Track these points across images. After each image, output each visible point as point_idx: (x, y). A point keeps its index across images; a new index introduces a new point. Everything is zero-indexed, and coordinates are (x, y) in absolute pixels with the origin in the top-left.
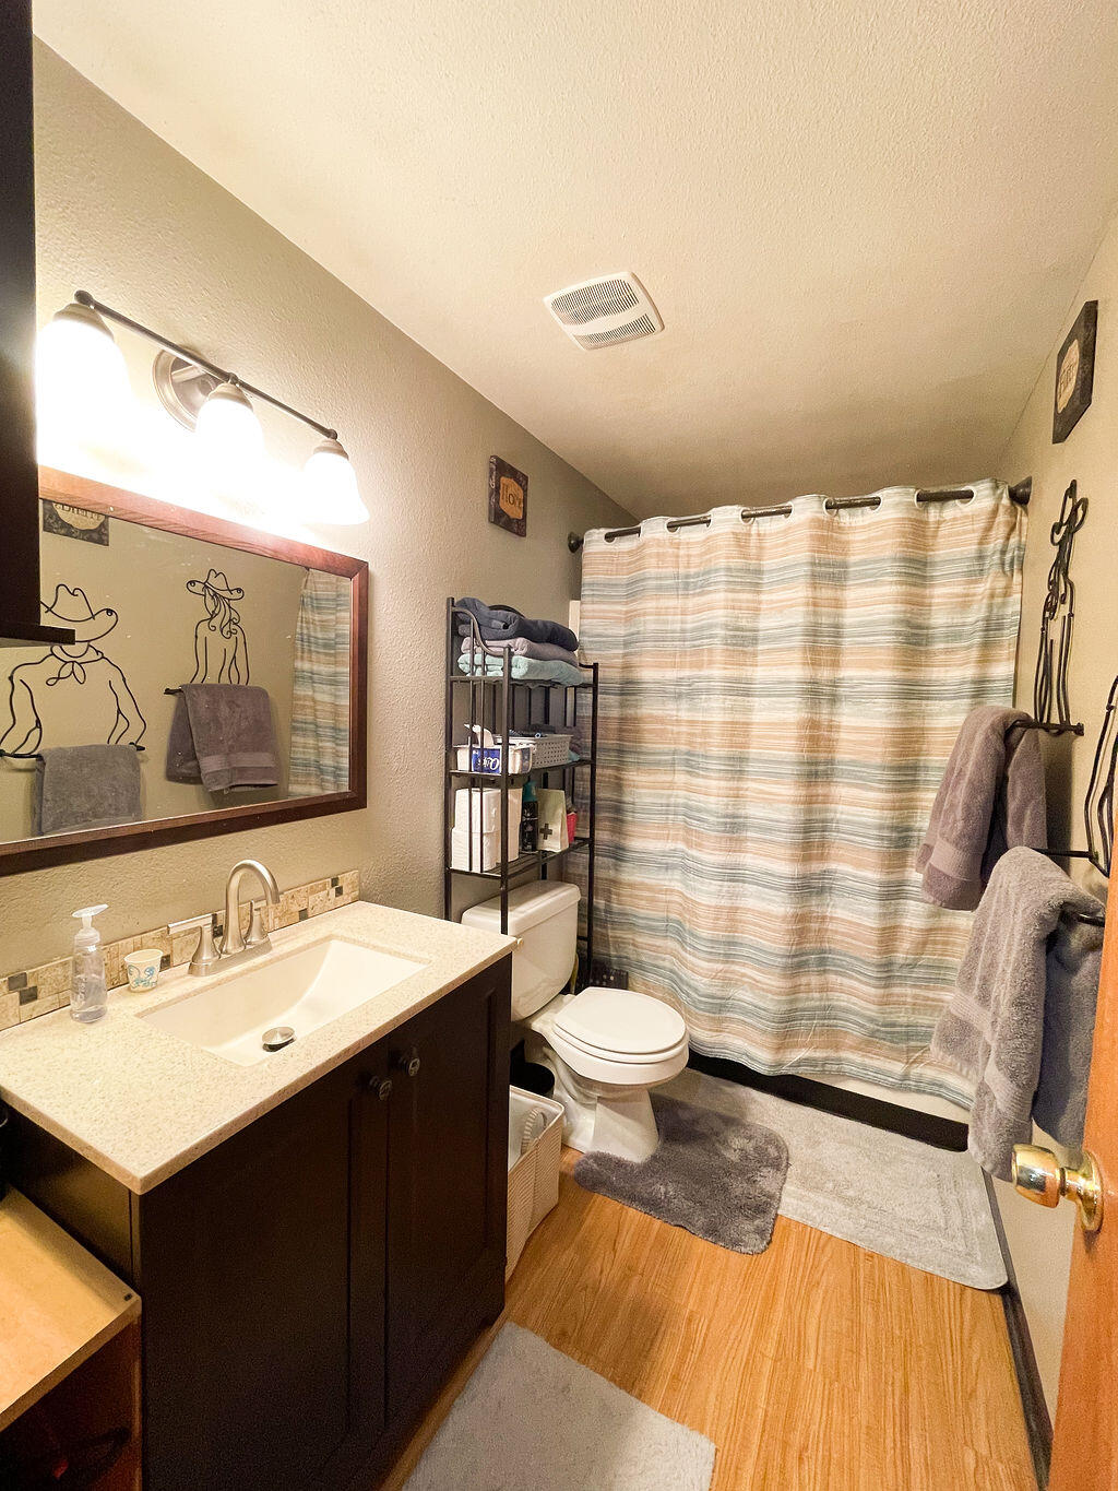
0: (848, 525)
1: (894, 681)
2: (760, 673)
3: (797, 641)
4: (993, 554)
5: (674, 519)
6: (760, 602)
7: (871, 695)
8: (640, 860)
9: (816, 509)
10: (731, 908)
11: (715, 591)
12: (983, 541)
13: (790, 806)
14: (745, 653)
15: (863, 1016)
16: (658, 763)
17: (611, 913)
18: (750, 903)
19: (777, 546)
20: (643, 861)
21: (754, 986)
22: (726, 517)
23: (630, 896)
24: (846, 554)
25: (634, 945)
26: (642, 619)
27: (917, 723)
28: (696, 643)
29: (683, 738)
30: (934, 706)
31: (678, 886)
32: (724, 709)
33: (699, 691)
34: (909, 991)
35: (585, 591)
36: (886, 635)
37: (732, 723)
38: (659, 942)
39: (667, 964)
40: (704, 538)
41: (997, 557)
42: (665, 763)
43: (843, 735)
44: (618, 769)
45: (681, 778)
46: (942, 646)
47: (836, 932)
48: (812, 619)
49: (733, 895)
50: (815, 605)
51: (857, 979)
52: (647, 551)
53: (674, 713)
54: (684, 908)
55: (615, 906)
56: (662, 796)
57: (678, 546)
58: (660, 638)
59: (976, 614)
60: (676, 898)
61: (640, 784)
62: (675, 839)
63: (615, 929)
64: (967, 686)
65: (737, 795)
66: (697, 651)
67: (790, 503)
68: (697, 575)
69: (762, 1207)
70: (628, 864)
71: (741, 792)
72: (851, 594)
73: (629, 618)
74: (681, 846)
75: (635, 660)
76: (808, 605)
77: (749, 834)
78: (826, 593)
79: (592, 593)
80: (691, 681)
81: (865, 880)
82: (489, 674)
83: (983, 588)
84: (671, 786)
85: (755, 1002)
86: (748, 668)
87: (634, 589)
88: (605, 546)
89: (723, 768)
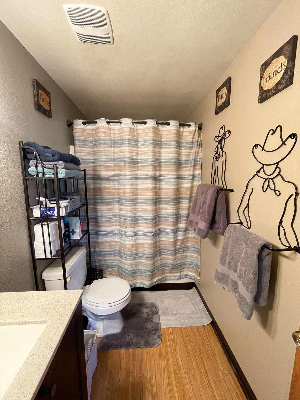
0: (161, 129)
1: (175, 175)
2: (140, 173)
3: (150, 164)
4: (195, 142)
5: (109, 120)
6: (138, 151)
7: (170, 179)
8: (105, 234)
9: (154, 124)
10: (136, 244)
11: (125, 146)
12: (193, 138)
13: (151, 212)
14: (135, 166)
15: (170, 264)
16: (109, 202)
17: (96, 252)
18: (141, 241)
19: (142, 134)
20: (106, 234)
21: (144, 264)
22: (126, 122)
23: (102, 246)
24: (161, 138)
25: (105, 260)
26: (100, 154)
27: (180, 186)
28: (119, 163)
29: (117, 194)
30: (183, 181)
31: (118, 240)
32: (130, 184)
33: (121, 179)
34: (180, 255)
35: (76, 143)
36: (173, 162)
37: (133, 188)
38: (113, 258)
39: (116, 264)
40: (119, 128)
41: (196, 143)
42: (111, 202)
43: (163, 191)
44: (94, 205)
45: (117, 206)
46: (184, 166)
47: (163, 244)
48: (154, 157)
49: (137, 240)
50: (155, 153)
51: (168, 255)
52: (100, 130)
53: (113, 186)
54: (121, 246)
55: (97, 250)
56: (111, 213)
57: (110, 129)
58: (106, 161)
59: (192, 158)
60: (117, 244)
61: (103, 209)
62: (116, 225)
63: (97, 257)
64: (191, 176)
65: (135, 211)
66: (120, 166)
67: (145, 120)
68: (118, 140)
69: (157, 328)
70: (101, 236)
71: (136, 209)
72: (163, 150)
73: (94, 153)
74: (118, 227)
75: (98, 168)
76: (153, 152)
77: (139, 221)
78: (157, 149)
79: (79, 143)
80: (118, 175)
81: (170, 229)
82: (46, 176)
83: (193, 151)
84: (113, 209)
85: (144, 269)
86: (136, 171)
87: (95, 143)
88: (82, 126)
89: (131, 203)
